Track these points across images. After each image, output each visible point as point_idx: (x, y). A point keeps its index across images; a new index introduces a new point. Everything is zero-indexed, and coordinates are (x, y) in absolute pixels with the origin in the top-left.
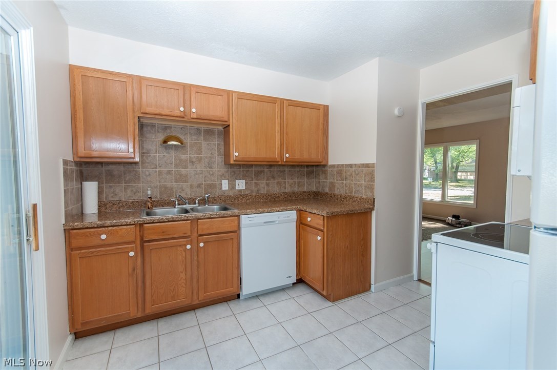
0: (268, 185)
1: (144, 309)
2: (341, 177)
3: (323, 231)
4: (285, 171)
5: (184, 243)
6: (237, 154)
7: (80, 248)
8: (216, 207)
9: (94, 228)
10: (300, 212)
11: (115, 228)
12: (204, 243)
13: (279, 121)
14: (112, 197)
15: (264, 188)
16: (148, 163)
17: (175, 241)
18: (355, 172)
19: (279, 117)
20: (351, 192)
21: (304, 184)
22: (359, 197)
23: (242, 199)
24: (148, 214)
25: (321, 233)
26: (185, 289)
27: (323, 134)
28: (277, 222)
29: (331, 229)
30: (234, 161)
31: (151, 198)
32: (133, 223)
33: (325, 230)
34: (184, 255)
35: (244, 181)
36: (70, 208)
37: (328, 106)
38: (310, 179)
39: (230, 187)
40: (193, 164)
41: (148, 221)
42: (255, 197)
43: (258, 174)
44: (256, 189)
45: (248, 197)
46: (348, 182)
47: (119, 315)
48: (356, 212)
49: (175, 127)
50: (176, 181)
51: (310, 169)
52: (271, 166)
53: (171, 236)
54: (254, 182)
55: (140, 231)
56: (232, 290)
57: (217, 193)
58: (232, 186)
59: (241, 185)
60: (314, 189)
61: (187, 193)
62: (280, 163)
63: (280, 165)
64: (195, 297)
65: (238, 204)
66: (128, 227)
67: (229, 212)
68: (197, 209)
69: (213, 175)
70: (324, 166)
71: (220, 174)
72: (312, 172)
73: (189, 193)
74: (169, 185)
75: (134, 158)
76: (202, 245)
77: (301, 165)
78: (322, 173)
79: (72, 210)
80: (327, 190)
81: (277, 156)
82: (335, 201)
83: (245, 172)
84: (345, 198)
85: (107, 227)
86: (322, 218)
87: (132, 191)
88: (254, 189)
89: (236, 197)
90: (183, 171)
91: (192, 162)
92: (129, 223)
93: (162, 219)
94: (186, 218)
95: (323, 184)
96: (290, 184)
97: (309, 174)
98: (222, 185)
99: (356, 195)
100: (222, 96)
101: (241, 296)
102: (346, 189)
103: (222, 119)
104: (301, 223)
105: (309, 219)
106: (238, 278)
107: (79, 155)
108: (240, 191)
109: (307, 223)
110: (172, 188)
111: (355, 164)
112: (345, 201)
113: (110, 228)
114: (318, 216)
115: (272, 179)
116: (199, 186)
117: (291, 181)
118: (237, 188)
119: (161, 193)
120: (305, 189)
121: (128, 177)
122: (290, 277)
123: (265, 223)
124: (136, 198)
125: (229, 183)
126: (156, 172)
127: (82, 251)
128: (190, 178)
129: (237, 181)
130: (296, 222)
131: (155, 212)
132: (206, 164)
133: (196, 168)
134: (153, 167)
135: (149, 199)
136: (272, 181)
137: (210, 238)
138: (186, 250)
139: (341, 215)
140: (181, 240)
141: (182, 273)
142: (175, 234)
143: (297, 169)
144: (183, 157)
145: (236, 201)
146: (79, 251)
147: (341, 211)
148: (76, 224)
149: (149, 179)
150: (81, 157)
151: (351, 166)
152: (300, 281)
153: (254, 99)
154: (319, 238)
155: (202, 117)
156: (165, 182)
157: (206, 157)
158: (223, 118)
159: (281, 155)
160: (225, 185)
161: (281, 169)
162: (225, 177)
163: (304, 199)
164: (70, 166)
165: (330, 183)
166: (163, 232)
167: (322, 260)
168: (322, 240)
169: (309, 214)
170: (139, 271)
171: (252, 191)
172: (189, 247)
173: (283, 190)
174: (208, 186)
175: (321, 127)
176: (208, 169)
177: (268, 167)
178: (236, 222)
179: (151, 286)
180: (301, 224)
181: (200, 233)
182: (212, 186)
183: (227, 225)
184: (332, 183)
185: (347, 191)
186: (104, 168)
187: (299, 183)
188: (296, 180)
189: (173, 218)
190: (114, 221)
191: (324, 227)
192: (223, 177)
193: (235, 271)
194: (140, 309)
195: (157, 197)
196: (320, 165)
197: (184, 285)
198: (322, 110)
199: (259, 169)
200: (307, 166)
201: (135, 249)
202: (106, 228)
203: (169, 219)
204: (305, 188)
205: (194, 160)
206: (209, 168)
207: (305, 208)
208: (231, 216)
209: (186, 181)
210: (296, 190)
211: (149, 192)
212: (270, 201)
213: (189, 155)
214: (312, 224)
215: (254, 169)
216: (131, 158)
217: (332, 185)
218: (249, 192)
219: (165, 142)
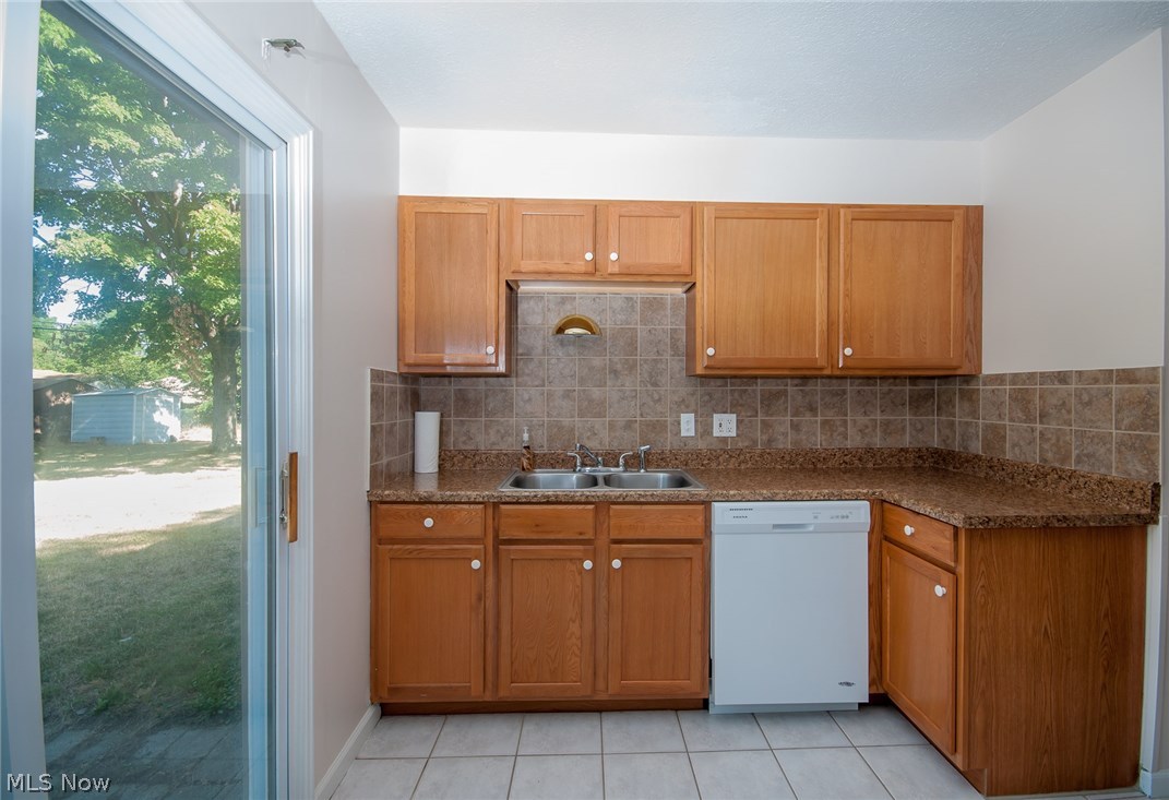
0: (796, 427)
1: (496, 687)
2: (1026, 410)
3: (954, 573)
4: (844, 392)
5: (579, 555)
6: (711, 351)
7: (393, 541)
8: (661, 475)
9: (414, 503)
10: (880, 507)
11: (449, 506)
12: (623, 560)
13: (825, 264)
14: (464, 443)
15: (785, 435)
16: (528, 375)
17: (560, 547)
18: (1079, 395)
19: (825, 254)
20: (1065, 458)
21: (904, 429)
22: (1095, 476)
23: (727, 461)
24: (518, 483)
25: (946, 576)
26: (578, 659)
27: (964, 289)
28: (811, 529)
29: (983, 568)
30: (706, 367)
31: (528, 447)
32: (481, 500)
33: (961, 569)
34: (579, 583)
35: (735, 415)
36: (385, 461)
37: (979, 210)
38: (921, 415)
39: (700, 430)
40: (617, 377)
41: (508, 499)
42: (761, 456)
43: (769, 400)
44: (765, 437)
45: (742, 457)
46: (1054, 426)
47: (451, 687)
48: (1078, 523)
49: (581, 298)
50: (581, 415)
51: (922, 387)
52: (805, 378)
53: (552, 537)
54: (759, 418)
55: (494, 519)
56: (688, 686)
57: (668, 443)
58: (704, 428)
59: (725, 425)
60: (936, 443)
61: (600, 441)
62: (827, 372)
63: (829, 377)
64: (601, 685)
65: (718, 472)
66: (472, 506)
67: (684, 492)
68: (620, 478)
69: (659, 400)
70: (968, 378)
71: (676, 399)
72: (930, 395)
73: (606, 441)
74: (566, 421)
75: (496, 365)
76: (617, 564)
77: (895, 378)
78: (961, 398)
79: (388, 464)
80: (977, 447)
81: (818, 355)
82: (1003, 482)
83: (736, 395)
84: (1041, 474)
85: (437, 503)
86: (949, 532)
87: (498, 431)
88: (760, 437)
89: (714, 456)
90: (596, 393)
91: (615, 372)
92: (472, 500)
93: (536, 496)
94: (583, 499)
95: (969, 430)
96: (858, 429)
97: (918, 402)
98: (679, 424)
99: (1084, 469)
100: (678, 217)
101: (711, 705)
102: (1046, 446)
103: (676, 271)
104: (886, 538)
105: (908, 530)
106: (703, 658)
107: (407, 361)
108: (724, 440)
109: (903, 541)
110: (573, 430)
111: (1080, 373)
112: (1041, 484)
113: (441, 506)
114: (936, 524)
115: (808, 414)
116: (629, 425)
117: (862, 420)
118: (716, 433)
119: (551, 439)
120: (907, 441)
121: (491, 405)
122: (848, 684)
123: (775, 526)
124: (504, 447)
125: (696, 421)
126: (543, 394)
127: (396, 547)
128: (610, 407)
129: (717, 418)
130: (871, 533)
131: (534, 479)
132: (646, 375)
133: (622, 385)
134: (536, 383)
135: (524, 451)
136: (808, 417)
137: (640, 549)
138: (582, 571)
139: (1018, 528)
140: (572, 547)
141: (574, 622)
142: (560, 532)
143: (880, 388)
144: (597, 362)
145: (714, 465)
146: (390, 547)
147: (1019, 518)
148: (387, 492)
149: (529, 408)
150: (409, 365)
151: (1062, 377)
152: (881, 701)
153: (755, 215)
154: (939, 591)
155: (632, 271)
156: (559, 415)
157: (645, 361)
158: (679, 267)
159: (830, 350)
160: (688, 425)
161: (835, 386)
162: (687, 407)
163: (901, 469)
164: (387, 382)
165: (987, 427)
166: (537, 526)
167: (947, 660)
168: (951, 599)
169: (908, 514)
170: (490, 603)
171: (755, 442)
172: (588, 565)
173: (837, 443)
174: (648, 425)
175: (955, 268)
176: (650, 387)
177: (796, 381)
178: (701, 519)
179: (512, 640)
180: (883, 539)
181: (615, 535)
182: (658, 427)
183: (679, 523)
184: (996, 426)
185: (1050, 455)
186: (452, 387)
187: (886, 424)
188: (879, 417)
189: (557, 496)
190: (448, 493)
191: (956, 560)
192: (682, 405)
193: (696, 640)
194: (490, 685)
195: (542, 446)
196: (956, 376)
197: (578, 652)
198: (958, 220)
199: (773, 386)
200: (914, 379)
201: (483, 554)
202: (435, 506)
203: (548, 497)
204: (907, 438)
205: (619, 367)
206: (652, 385)
207: (896, 496)
208: (687, 503)
209: (601, 415)
210: (877, 441)
211: (526, 436)
212: (802, 469)
213: (608, 357)
214: (918, 545)
215: (759, 387)
216: (490, 365)
217: (996, 435)
218: (746, 444)
219: (560, 330)
